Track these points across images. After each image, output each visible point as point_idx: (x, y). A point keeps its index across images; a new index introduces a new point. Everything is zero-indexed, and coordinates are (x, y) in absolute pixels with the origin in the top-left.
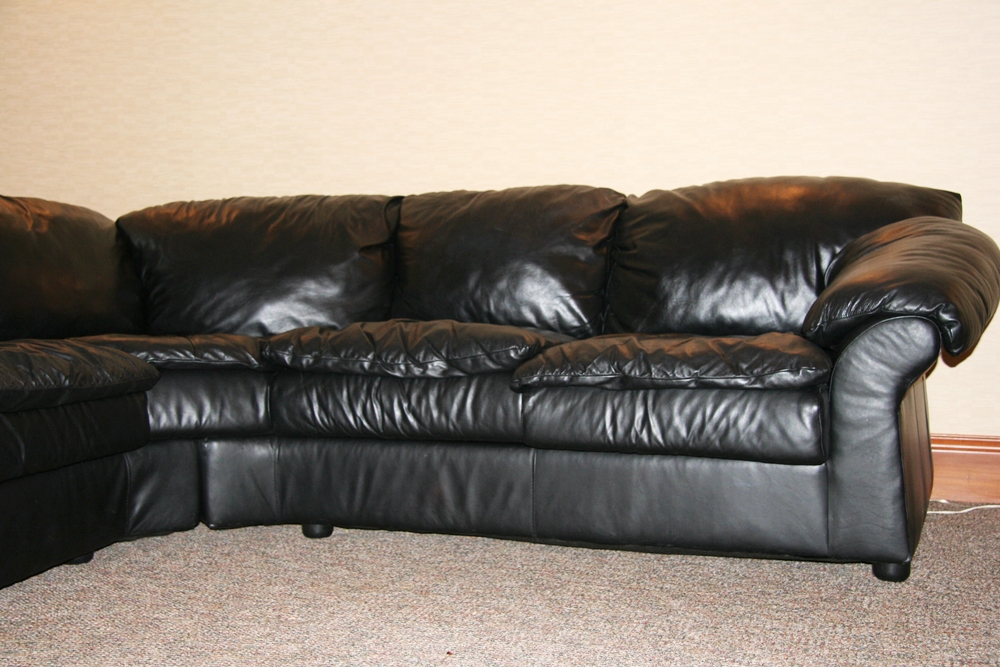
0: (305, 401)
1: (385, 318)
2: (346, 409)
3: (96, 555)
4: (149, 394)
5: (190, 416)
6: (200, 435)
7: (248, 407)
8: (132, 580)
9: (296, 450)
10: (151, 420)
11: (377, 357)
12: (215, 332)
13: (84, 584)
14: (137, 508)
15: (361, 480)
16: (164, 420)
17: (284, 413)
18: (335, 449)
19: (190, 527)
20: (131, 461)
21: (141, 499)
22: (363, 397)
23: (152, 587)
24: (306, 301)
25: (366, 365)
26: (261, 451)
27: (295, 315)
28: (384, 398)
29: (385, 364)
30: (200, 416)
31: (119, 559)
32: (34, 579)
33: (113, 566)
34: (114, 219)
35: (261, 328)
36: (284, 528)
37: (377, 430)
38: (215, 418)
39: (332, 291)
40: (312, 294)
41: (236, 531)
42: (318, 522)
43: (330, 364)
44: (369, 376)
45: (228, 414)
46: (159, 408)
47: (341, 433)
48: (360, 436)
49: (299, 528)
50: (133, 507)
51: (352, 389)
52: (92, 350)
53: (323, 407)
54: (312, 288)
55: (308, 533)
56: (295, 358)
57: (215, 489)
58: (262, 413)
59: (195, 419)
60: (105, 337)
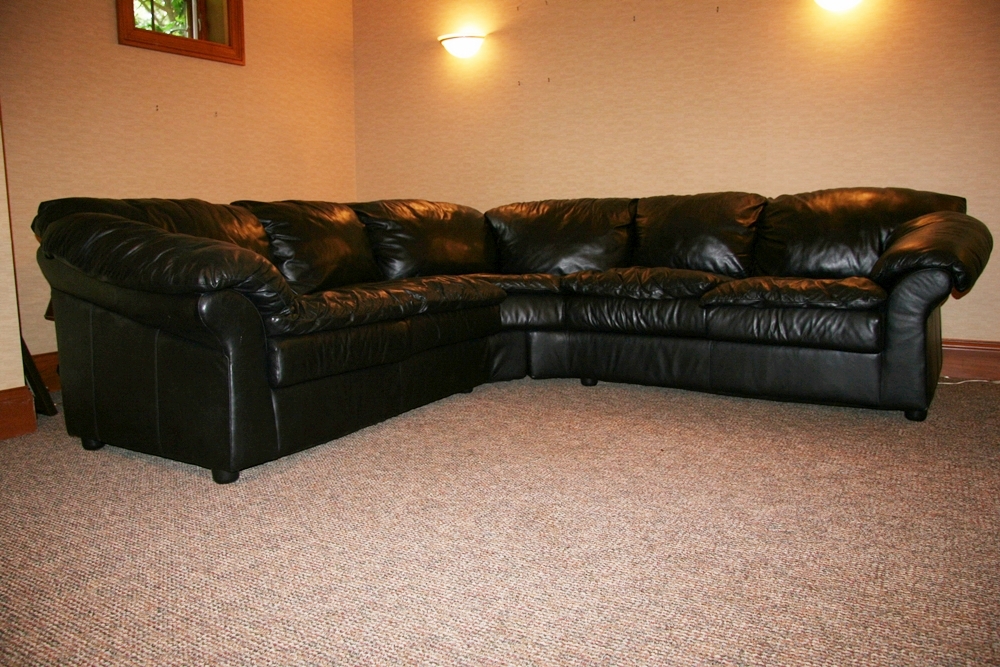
0: (584, 312)
1: (628, 265)
2: (606, 316)
3: (474, 389)
4: (501, 305)
5: (522, 318)
6: (527, 328)
7: (552, 313)
8: (492, 403)
9: (579, 338)
10: (502, 319)
11: (624, 287)
12: (536, 272)
13: (468, 403)
14: (495, 366)
15: (614, 354)
16: (509, 319)
17: (572, 317)
18: (599, 338)
19: (522, 377)
20: (492, 341)
21: (497, 361)
22: (616, 309)
23: (503, 407)
24: (585, 256)
25: (618, 291)
26: (559, 338)
27: (578, 264)
28: (628, 310)
29: (628, 291)
30: (528, 318)
31: (486, 393)
32: (444, 399)
33: (483, 395)
34: (483, 213)
35: (560, 271)
36: (571, 380)
37: (623, 327)
38: (535, 319)
39: (598, 251)
40: (588, 252)
41: (546, 380)
42: (589, 378)
43: (598, 291)
44: (619, 298)
45: (542, 317)
46: (506, 313)
47: (603, 329)
48: (613, 331)
49: (579, 380)
50: (493, 364)
51: (610, 304)
52: (473, 281)
53: (594, 315)
54: (588, 250)
55: (584, 383)
56: (579, 287)
57: (535, 358)
58: (560, 317)
59: (525, 319)
60: (479, 275)
